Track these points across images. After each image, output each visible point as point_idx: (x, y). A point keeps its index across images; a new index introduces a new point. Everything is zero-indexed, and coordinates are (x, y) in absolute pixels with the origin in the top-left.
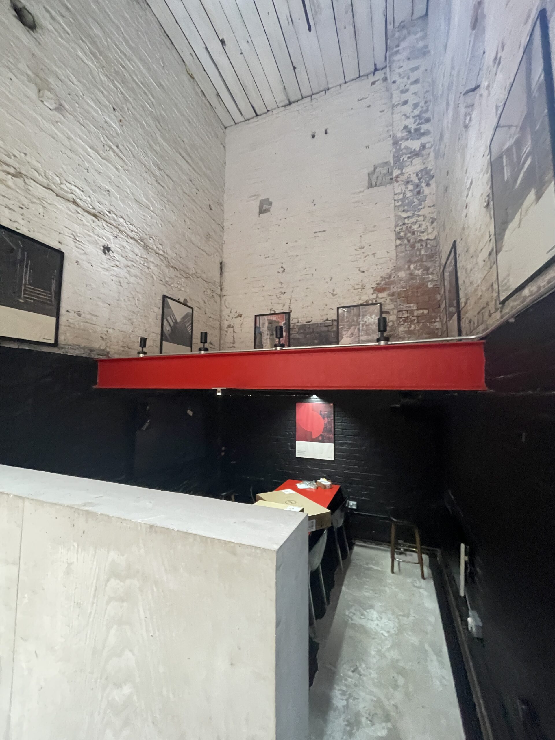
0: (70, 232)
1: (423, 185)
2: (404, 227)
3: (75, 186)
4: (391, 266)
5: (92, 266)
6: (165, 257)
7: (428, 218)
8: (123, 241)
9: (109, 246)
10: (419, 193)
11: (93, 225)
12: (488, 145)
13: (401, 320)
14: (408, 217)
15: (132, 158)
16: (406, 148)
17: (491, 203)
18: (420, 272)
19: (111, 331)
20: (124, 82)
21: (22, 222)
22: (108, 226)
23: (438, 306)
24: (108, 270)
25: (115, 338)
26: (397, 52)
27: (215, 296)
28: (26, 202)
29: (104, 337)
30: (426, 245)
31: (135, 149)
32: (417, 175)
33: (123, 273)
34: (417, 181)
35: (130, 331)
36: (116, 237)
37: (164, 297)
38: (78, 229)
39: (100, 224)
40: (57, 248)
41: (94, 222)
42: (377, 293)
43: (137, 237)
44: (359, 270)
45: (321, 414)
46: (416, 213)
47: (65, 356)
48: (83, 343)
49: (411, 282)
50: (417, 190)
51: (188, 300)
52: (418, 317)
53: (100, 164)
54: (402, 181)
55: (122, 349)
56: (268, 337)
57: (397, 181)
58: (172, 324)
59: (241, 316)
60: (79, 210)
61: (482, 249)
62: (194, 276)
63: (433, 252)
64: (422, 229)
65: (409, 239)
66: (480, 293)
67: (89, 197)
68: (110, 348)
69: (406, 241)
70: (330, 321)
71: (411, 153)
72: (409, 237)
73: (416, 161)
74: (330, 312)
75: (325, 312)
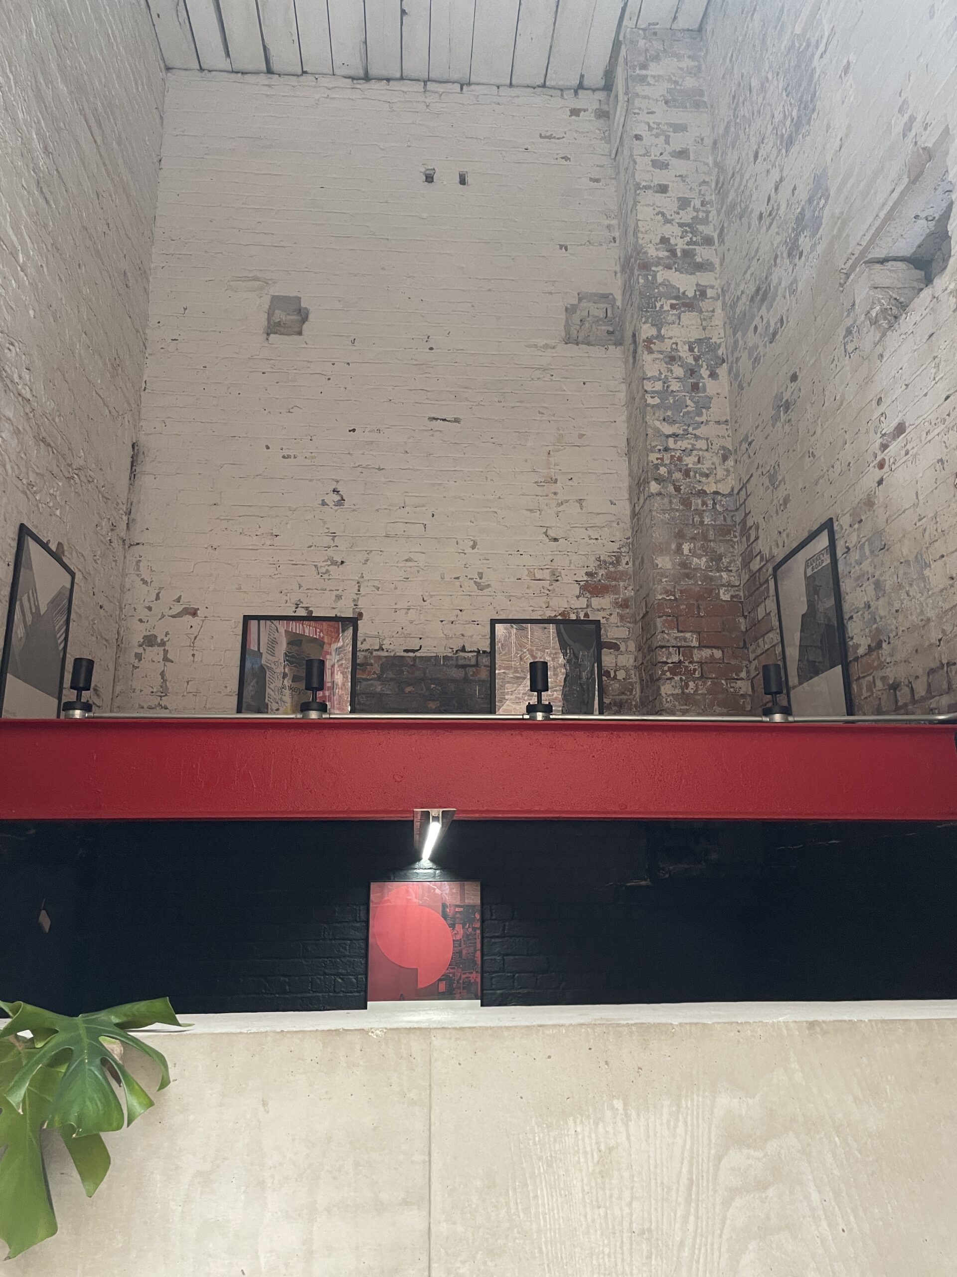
1: (705, 372)
2: (667, 457)
4: (619, 535)
6: (33, 410)
7: (715, 447)
10: (695, 387)
13: (666, 668)
14: (675, 435)
16: (667, 284)
18: (703, 562)
23: (741, 644)
26: (643, 79)
27: (115, 543)
30: (714, 504)
32: (691, 349)
34: (691, 360)
37: (23, 531)
42: (588, 595)
44: (546, 533)
45: (445, 916)
46: (690, 430)
49: (685, 583)
50: (692, 380)
51: (65, 547)
52: (701, 663)
56: (287, 682)
57: (650, 351)
58: (29, 619)
59: (194, 613)
63: (729, 522)
64: (705, 467)
65: (678, 484)
69: (671, 488)
70: (470, 655)
71: (677, 298)
72: (678, 480)
73: (689, 318)
74: (470, 630)
75: (458, 629)
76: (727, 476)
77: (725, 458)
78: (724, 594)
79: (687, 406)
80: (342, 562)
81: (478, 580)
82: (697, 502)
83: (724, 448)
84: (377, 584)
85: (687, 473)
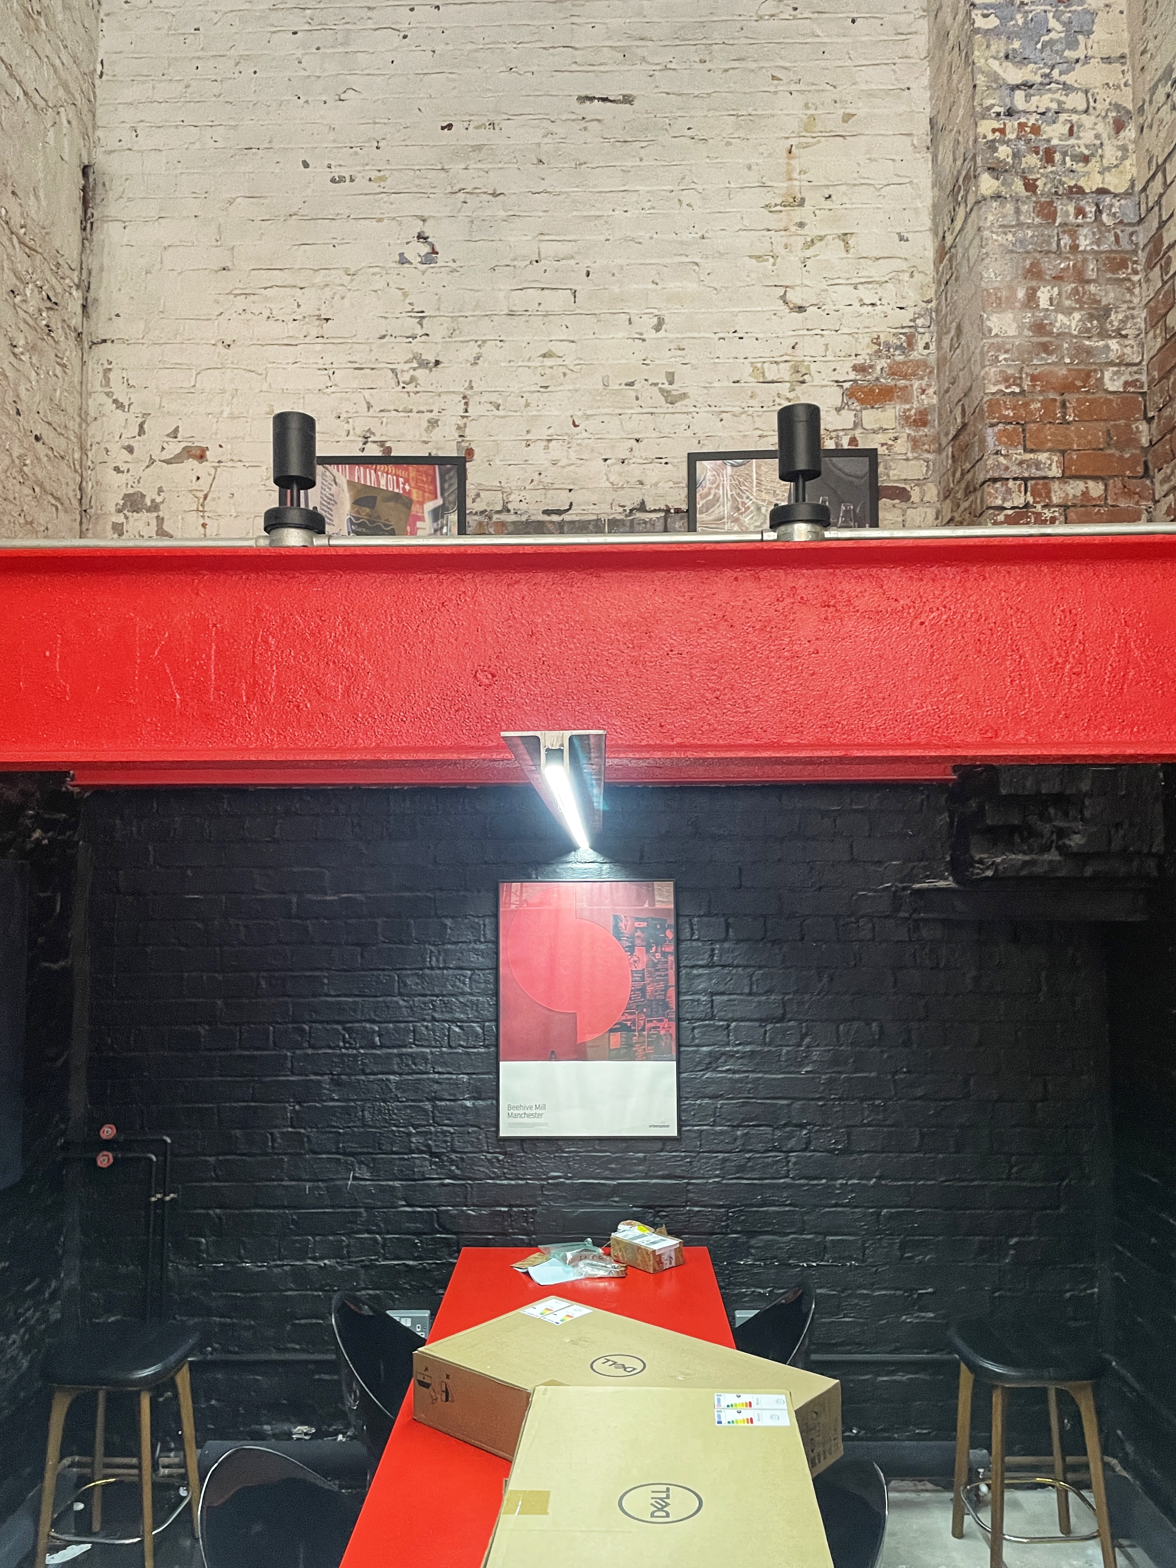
7: (1101, 105)
18: (1072, 322)
23: (1140, 470)
27: (59, 332)
30: (1099, 211)
44: (783, 298)
45: (618, 934)
46: (1055, 73)
59: (200, 456)
64: (1080, 145)
65: (1032, 176)
69: (1018, 186)
70: (654, 516)
72: (1031, 170)
74: (654, 473)
75: (634, 471)
76: (1124, 158)
77: (1119, 126)
78: (1112, 379)
79: (1049, 31)
80: (437, 363)
81: (667, 386)
82: (1066, 210)
83: (1117, 107)
84: (494, 398)
85: (1048, 156)
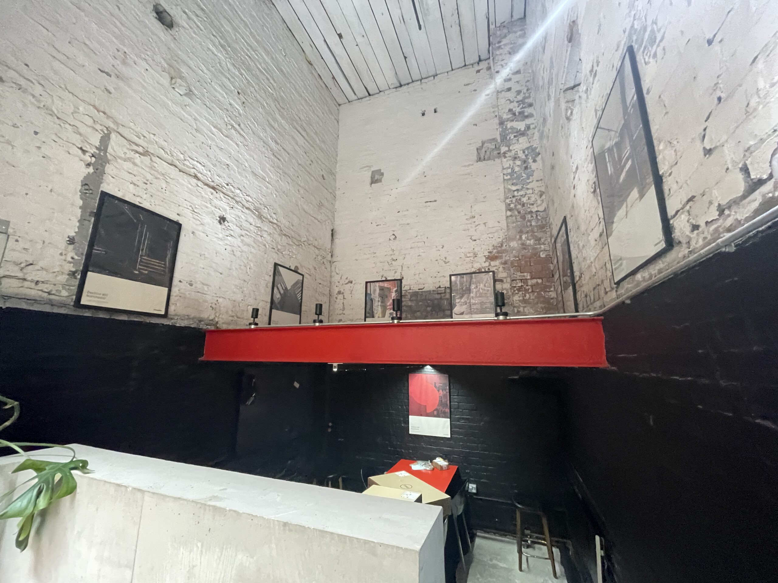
0: (189, 204)
1: (530, 161)
2: (514, 200)
3: (198, 162)
4: (502, 236)
5: (207, 236)
6: (278, 226)
7: (536, 192)
8: (238, 211)
9: (225, 217)
10: (526, 168)
11: (211, 197)
12: (591, 139)
13: (515, 289)
14: (517, 190)
15: (252, 135)
16: (512, 128)
17: (598, 190)
18: (532, 242)
19: (220, 300)
20: (249, 69)
21: (145, 196)
22: (225, 197)
23: (551, 276)
24: (222, 240)
25: (224, 307)
26: (499, 48)
27: (325, 263)
28: (149, 177)
29: (214, 306)
30: (537, 216)
31: (255, 127)
32: (524, 152)
33: (237, 242)
34: (524, 157)
35: (241, 300)
36: (232, 208)
37: (276, 265)
38: (197, 201)
39: (218, 195)
40: (175, 220)
41: (212, 194)
42: (489, 261)
43: (252, 208)
44: (471, 239)
45: (435, 386)
46: (524, 186)
47: (173, 327)
48: (193, 313)
49: (524, 252)
50: (525, 165)
51: (299, 266)
52: (532, 286)
53: (222, 141)
54: (510, 157)
55: (231, 318)
56: (380, 303)
57: (505, 157)
58: (282, 292)
59: (351, 282)
60: (200, 183)
61: (592, 230)
62: (306, 243)
63: (544, 223)
64: (531, 201)
65: (519, 210)
66: (594, 270)
67: (210, 171)
68: (218, 318)
69: (516, 213)
70: (442, 289)
71: (517, 132)
72: (519, 209)
73: (522, 140)
74: (442, 279)
75: (438, 279)
76: (543, 202)
78: (542, 255)
79: (522, 177)
80: (396, 260)
81: (445, 260)
82: (528, 217)
83: (540, 191)
84: (408, 266)
85: (523, 205)
